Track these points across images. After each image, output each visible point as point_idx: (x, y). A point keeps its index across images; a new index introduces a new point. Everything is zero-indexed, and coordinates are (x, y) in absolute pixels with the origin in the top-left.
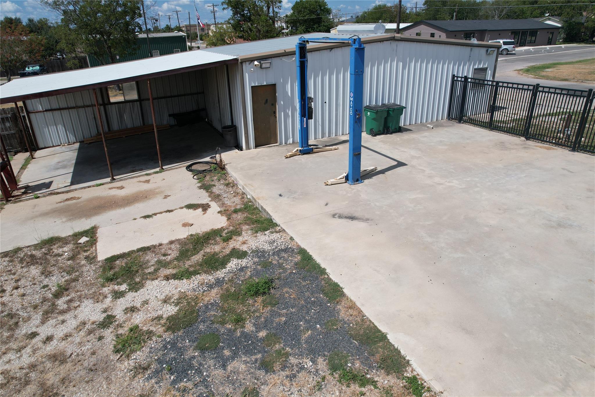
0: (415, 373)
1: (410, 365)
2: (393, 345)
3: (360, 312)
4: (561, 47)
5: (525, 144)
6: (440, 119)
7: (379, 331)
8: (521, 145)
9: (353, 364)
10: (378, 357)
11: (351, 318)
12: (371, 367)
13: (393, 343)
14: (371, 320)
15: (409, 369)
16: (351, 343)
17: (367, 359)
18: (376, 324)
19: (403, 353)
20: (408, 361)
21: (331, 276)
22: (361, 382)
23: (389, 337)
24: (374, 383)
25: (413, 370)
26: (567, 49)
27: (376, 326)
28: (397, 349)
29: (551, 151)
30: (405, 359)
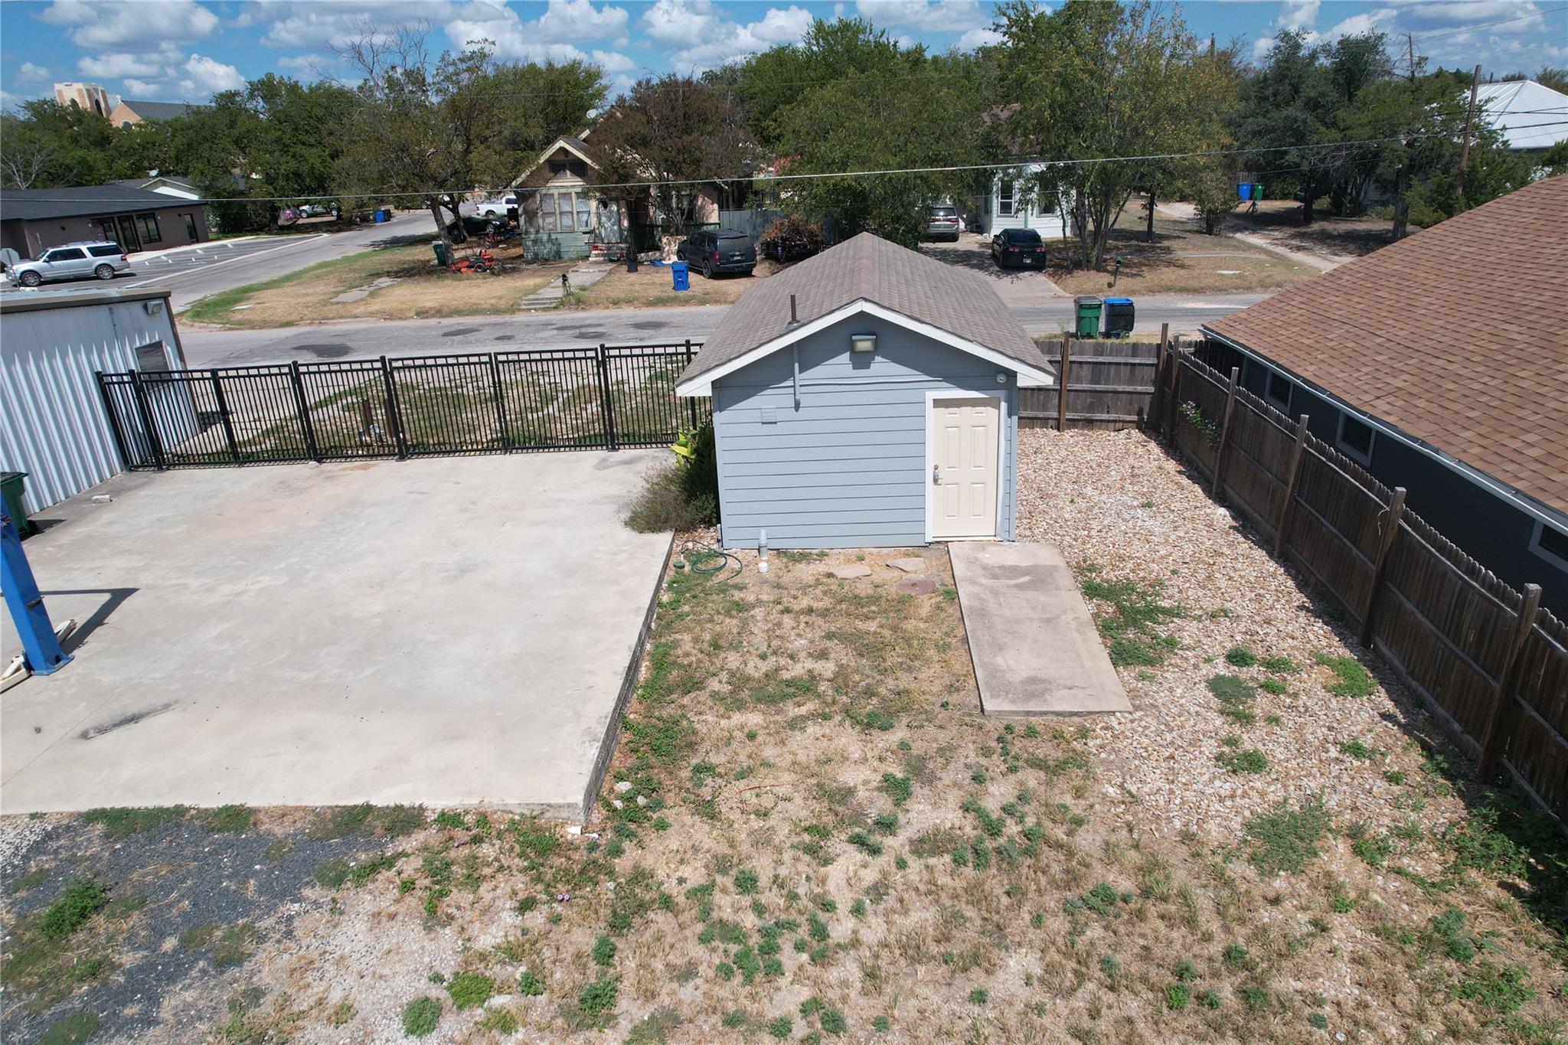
0: (438, 811)
1: (426, 809)
2: (388, 807)
3: (304, 809)
4: (226, 246)
5: (322, 472)
6: (109, 476)
7: (356, 807)
8: (317, 475)
9: (355, 859)
10: (379, 831)
11: (298, 825)
12: (382, 846)
13: (385, 805)
14: (330, 804)
15: (428, 813)
16: (330, 846)
17: (369, 842)
18: (342, 803)
19: (406, 803)
20: (421, 806)
21: (203, 806)
22: (386, 866)
23: (373, 803)
24: (404, 854)
25: (434, 811)
26: (241, 250)
27: (344, 807)
28: (397, 806)
29: (371, 469)
30: (414, 808)
